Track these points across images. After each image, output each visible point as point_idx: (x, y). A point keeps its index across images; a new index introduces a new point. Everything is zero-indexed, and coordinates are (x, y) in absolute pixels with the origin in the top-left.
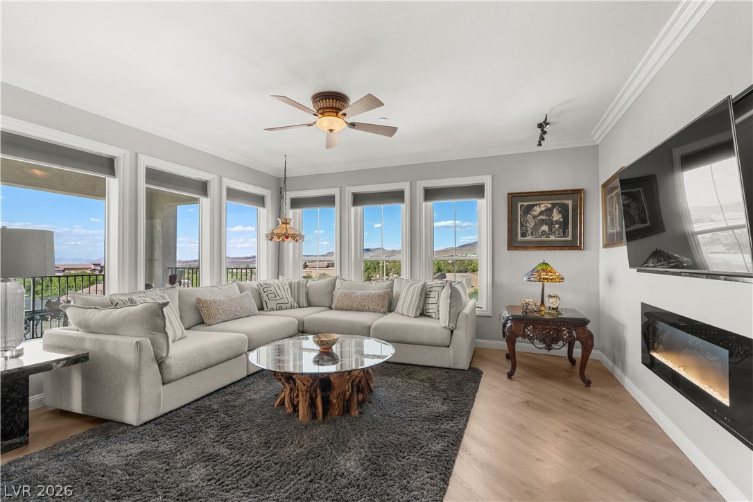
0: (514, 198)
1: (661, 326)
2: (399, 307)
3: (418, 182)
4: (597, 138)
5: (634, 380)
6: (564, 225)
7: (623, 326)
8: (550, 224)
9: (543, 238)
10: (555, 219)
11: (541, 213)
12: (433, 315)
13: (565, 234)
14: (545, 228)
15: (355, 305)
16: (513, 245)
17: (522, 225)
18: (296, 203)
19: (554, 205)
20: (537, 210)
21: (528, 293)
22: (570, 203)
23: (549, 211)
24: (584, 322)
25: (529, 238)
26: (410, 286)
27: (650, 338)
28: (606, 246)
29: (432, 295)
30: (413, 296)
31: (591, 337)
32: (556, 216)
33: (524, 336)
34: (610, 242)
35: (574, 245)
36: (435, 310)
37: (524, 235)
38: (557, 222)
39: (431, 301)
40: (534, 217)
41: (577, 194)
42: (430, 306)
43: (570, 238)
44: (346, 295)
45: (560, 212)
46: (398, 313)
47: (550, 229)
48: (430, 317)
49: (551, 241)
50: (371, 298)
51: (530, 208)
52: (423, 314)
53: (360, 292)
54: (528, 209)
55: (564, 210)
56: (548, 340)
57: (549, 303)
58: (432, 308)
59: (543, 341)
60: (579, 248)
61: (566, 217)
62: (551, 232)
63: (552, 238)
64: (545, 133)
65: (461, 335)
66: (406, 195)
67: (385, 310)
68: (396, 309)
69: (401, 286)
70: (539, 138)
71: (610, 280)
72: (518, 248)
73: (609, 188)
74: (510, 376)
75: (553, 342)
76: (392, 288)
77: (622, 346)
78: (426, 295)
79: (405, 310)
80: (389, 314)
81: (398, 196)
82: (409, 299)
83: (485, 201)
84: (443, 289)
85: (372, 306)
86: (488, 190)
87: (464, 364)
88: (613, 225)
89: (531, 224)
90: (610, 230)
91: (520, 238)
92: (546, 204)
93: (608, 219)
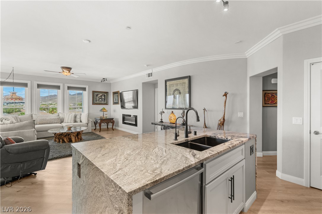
0: (94, 92)
1: (126, 117)
2: (66, 120)
3: (66, 84)
4: (111, 82)
5: (121, 127)
6: (105, 99)
7: (118, 119)
8: (102, 99)
9: (100, 102)
10: (103, 98)
11: (100, 96)
12: (78, 122)
14: (101, 100)
15: (48, 122)
16: (93, 103)
17: (96, 99)
18: (2, 83)
19: (103, 95)
20: (99, 96)
21: (101, 114)
22: (106, 95)
23: (101, 96)
24: (113, 119)
25: (97, 102)
26: (69, 115)
27: (124, 119)
28: (113, 104)
29: (77, 116)
30: (72, 117)
31: (114, 121)
32: (103, 97)
34: (115, 103)
35: (106, 104)
36: (79, 120)
37: (96, 101)
38: (103, 99)
39: (77, 118)
40: (98, 97)
41: (107, 93)
42: (77, 119)
43: (106, 102)
44: (43, 119)
46: (65, 123)
47: (102, 100)
48: (77, 122)
50: (55, 119)
52: (75, 122)
53: (48, 118)
54: (97, 95)
55: (105, 96)
56: (107, 123)
57: (105, 116)
58: (78, 120)
60: (108, 105)
61: (105, 98)
62: (102, 101)
63: (102, 102)
64: (105, 81)
65: (90, 124)
66: (61, 87)
67: (60, 122)
68: (64, 122)
69: (64, 115)
70: (102, 81)
71: (114, 111)
72: (94, 104)
73: (115, 93)
74: (100, 132)
75: (109, 123)
76: (59, 116)
77: (118, 123)
78: (75, 117)
79: (69, 121)
80: (62, 123)
81: (58, 87)
82: (70, 118)
83: (86, 92)
84: (81, 115)
85: (56, 121)
86: (87, 89)
87: (90, 131)
88: (116, 100)
89: (98, 99)
90: (115, 101)
91: (95, 102)
92: (101, 95)
93: (114, 99)
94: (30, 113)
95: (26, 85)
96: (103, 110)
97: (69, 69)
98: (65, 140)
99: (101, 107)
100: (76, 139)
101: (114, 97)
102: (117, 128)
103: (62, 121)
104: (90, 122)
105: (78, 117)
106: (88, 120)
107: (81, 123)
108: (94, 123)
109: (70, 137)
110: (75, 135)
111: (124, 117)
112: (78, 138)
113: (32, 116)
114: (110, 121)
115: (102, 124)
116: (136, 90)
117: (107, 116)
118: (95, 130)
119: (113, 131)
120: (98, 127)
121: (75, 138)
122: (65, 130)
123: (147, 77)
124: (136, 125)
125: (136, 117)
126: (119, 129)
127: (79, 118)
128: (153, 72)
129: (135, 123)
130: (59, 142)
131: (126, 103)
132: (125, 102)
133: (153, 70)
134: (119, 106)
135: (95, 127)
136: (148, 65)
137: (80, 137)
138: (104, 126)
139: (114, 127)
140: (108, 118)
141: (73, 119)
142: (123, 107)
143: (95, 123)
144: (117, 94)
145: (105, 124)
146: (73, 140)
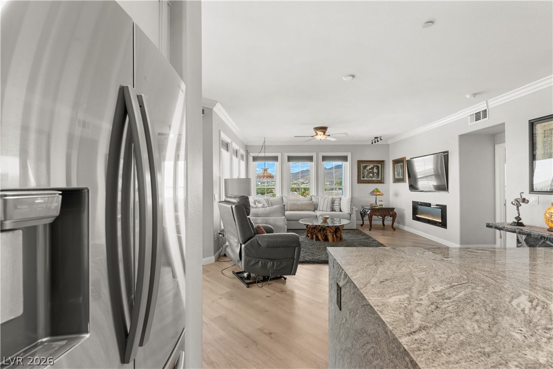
0: (359, 162)
1: (420, 207)
2: (320, 207)
3: (320, 153)
4: (390, 142)
5: (409, 226)
6: (378, 174)
7: (403, 210)
8: (373, 173)
9: (371, 179)
10: (375, 171)
11: (370, 169)
12: (337, 210)
13: (378, 177)
14: (371, 175)
15: (300, 208)
16: (360, 181)
17: (363, 174)
18: (255, 159)
19: (374, 166)
20: (368, 168)
21: (372, 200)
22: (380, 165)
23: (372, 168)
24: (394, 209)
26: (325, 199)
27: (415, 211)
28: (394, 182)
29: (335, 202)
30: (327, 204)
31: (395, 214)
32: (375, 170)
33: (375, 215)
35: (381, 182)
37: (363, 177)
38: (376, 173)
39: (335, 204)
40: (367, 170)
41: (382, 162)
42: (335, 207)
43: (380, 179)
44: (294, 204)
45: (376, 169)
46: (320, 210)
47: (373, 175)
48: (335, 211)
49: (374, 180)
50: (307, 205)
51: (366, 167)
52: (333, 210)
53: (299, 202)
54: (365, 167)
56: (383, 216)
57: (379, 203)
58: (337, 208)
59: (382, 216)
60: (383, 183)
61: (378, 171)
62: (373, 176)
63: (374, 179)
64: (378, 141)
65: (354, 216)
66: (314, 159)
67: (313, 209)
68: (318, 209)
69: (319, 199)
70: (374, 141)
71: (396, 195)
72: (361, 183)
73: (396, 162)
74: (370, 230)
75: (385, 216)
76: (312, 200)
77: (403, 217)
78: (333, 202)
79: (325, 209)
80: (315, 211)
81: (310, 159)
82: (325, 204)
83: (348, 163)
84: (341, 199)
85: (308, 208)
86: (349, 158)
87: (355, 227)
88: (398, 175)
89: (366, 173)
90: (397, 177)
91: (362, 179)
92: (371, 166)
93: (396, 173)
94: (280, 195)
95: (275, 159)
96: (375, 193)
97: (324, 129)
98: (320, 237)
99: (372, 187)
100: (333, 238)
101: (396, 169)
102: (401, 226)
103: (315, 209)
104: (354, 212)
105: (337, 202)
106: (352, 209)
107: (341, 213)
108: (361, 214)
109: (326, 233)
110: (332, 231)
111: (416, 207)
112: (337, 236)
113: (282, 199)
114: (389, 212)
115: (374, 217)
116: (444, 152)
117: (383, 202)
118: (362, 225)
119: (395, 233)
120: (367, 222)
121: (333, 235)
122: (319, 222)
123: (471, 122)
124: (444, 224)
125: (443, 209)
126: (406, 228)
127: (337, 204)
128: (490, 107)
129: (442, 220)
130: (312, 238)
131: (419, 180)
132: (418, 177)
133: (489, 104)
134: (406, 185)
135: (362, 221)
136: (475, 95)
137: (339, 235)
138: (377, 220)
139: (395, 224)
140: (384, 207)
141: (329, 205)
142: (413, 187)
143: (363, 215)
144: (402, 164)
145: (379, 217)
146: (330, 238)
